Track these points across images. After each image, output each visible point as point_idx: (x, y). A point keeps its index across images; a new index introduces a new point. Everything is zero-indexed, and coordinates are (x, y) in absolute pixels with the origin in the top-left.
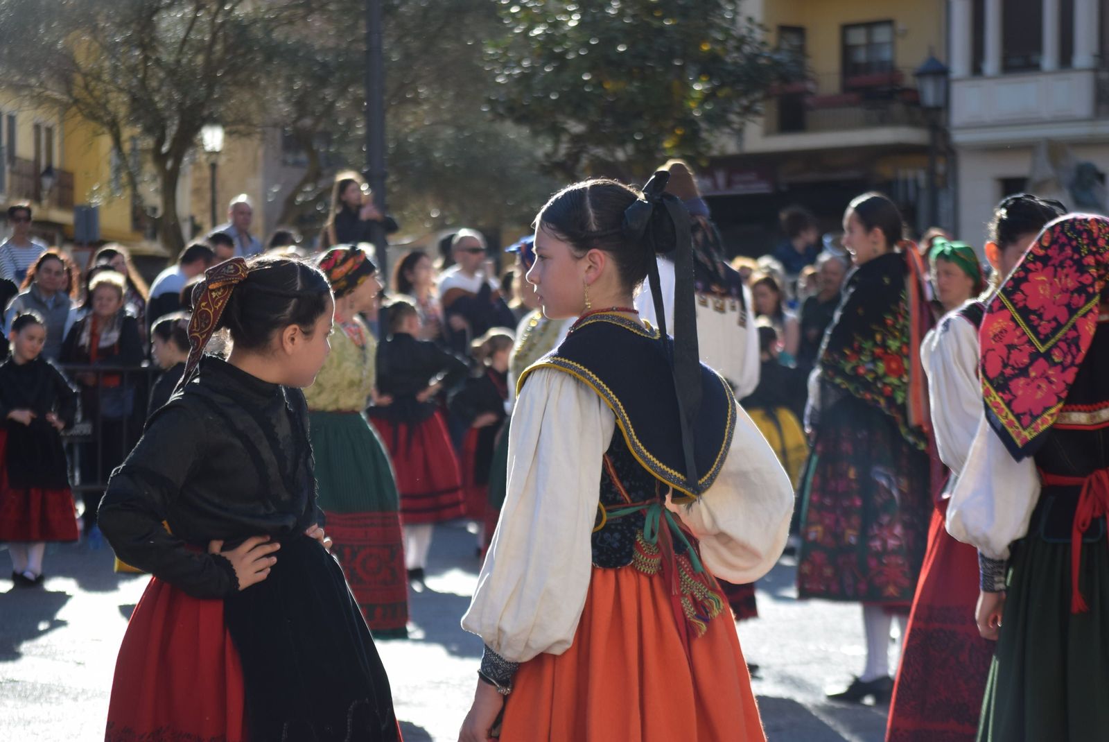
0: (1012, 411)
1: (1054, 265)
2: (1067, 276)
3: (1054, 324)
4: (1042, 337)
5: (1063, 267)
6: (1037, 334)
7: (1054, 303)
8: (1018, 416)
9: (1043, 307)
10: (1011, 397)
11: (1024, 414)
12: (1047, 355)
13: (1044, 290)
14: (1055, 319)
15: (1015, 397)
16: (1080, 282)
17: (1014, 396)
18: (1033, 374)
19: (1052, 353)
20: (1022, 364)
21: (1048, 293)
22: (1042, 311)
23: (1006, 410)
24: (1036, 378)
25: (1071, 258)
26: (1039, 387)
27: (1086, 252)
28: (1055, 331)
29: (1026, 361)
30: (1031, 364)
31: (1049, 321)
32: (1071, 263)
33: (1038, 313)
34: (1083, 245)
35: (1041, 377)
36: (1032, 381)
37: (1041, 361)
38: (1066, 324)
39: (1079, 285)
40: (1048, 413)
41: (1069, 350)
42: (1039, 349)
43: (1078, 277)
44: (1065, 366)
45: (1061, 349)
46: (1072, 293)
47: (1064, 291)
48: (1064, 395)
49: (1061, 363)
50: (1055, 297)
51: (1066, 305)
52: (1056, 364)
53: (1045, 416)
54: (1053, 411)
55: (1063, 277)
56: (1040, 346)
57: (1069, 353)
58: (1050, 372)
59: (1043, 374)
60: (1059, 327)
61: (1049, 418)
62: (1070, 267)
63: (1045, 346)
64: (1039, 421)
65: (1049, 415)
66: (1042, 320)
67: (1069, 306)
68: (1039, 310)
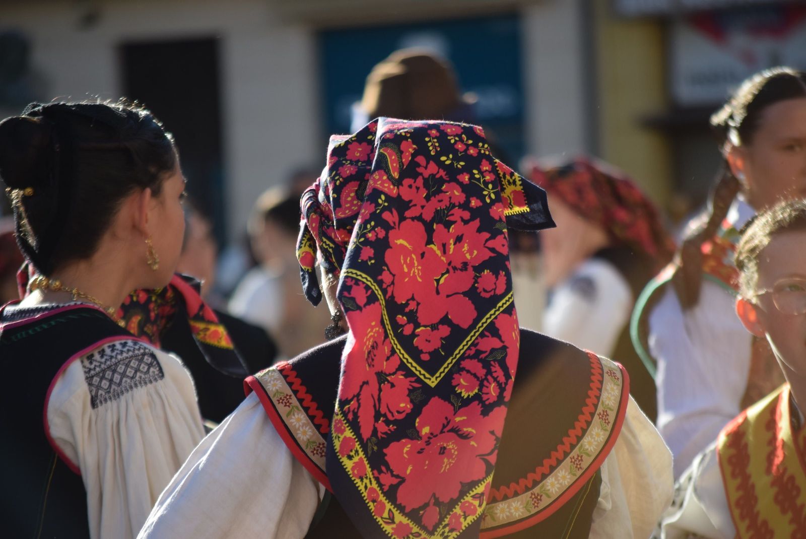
0: (401, 509)
1: (419, 218)
2: (459, 240)
3: (445, 331)
4: (425, 357)
5: (448, 225)
6: (415, 353)
7: (438, 293)
8: (414, 516)
9: (413, 299)
10: (395, 481)
11: (425, 506)
12: (446, 390)
13: (411, 265)
14: (445, 320)
15: (403, 480)
16: (492, 250)
17: (397, 476)
18: (426, 430)
19: (454, 383)
20: (398, 412)
21: (416, 270)
22: (412, 306)
23: (388, 506)
24: (432, 435)
25: (465, 206)
26: (443, 450)
27: (493, 196)
28: (451, 344)
29: (405, 405)
30: (417, 411)
31: (434, 327)
32: (467, 215)
33: (407, 310)
34: (486, 184)
35: (442, 432)
36: (428, 443)
37: (435, 401)
38: (473, 326)
39: (493, 255)
40: (472, 494)
41: (489, 372)
42: (427, 381)
43: (487, 241)
44: (487, 403)
45: (468, 372)
46: (479, 269)
47: (455, 268)
48: (493, 459)
49: (477, 397)
50: (438, 281)
51: (465, 294)
52: (467, 402)
53: (468, 498)
54: (480, 489)
55: (452, 241)
56: (427, 375)
57: (489, 377)
58: (458, 419)
59: (444, 427)
60: (458, 334)
61: (477, 503)
62: (466, 222)
63: (438, 374)
64: (458, 510)
65: (474, 497)
66: (417, 325)
67: (472, 294)
68: (407, 304)
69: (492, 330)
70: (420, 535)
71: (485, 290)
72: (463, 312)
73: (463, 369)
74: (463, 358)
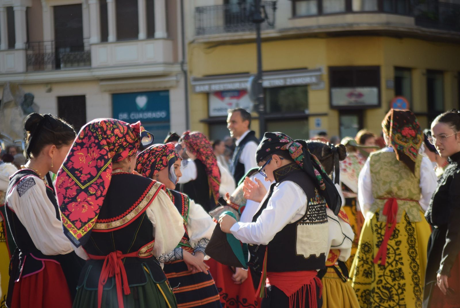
0: (70, 220)
1: (86, 147)
2: (93, 152)
3: (89, 176)
4: (82, 182)
5: (91, 148)
6: (80, 180)
7: (89, 166)
8: (73, 222)
9: (82, 167)
10: (69, 213)
11: (77, 221)
12: (86, 190)
13: (82, 160)
14: (89, 174)
15: (71, 213)
16: (100, 154)
17: (70, 212)
18: (79, 200)
19: (89, 189)
20: (73, 195)
21: (84, 161)
22: (81, 169)
23: (67, 219)
24: (81, 202)
25: (94, 142)
26: (83, 206)
27: (101, 138)
28: (90, 180)
29: (75, 193)
30: (77, 195)
31: (86, 175)
32: (95, 145)
33: (79, 170)
34: (99, 135)
35: (83, 201)
36: (79, 203)
37: (83, 193)
38: (96, 176)
39: (100, 155)
40: (91, 222)
41: (99, 188)
42: (81, 187)
43: (99, 151)
44: (97, 196)
45: (93, 187)
46: (97, 160)
47: (93, 160)
48: (98, 212)
49: (95, 194)
50: (89, 163)
51: (95, 167)
52: (92, 195)
53: (90, 223)
54: (93, 220)
55: (92, 152)
56: (82, 186)
57: (99, 189)
58: (88, 199)
59: (84, 200)
60: (92, 178)
61: (92, 224)
62: (94, 147)
63: (85, 186)
64: (87, 225)
65: (91, 223)
66: (82, 174)
67: (96, 167)
68: (80, 169)
69: (100, 177)
70: (74, 228)
71: (99, 166)
72: (94, 172)
73: (92, 186)
74: (92, 184)
